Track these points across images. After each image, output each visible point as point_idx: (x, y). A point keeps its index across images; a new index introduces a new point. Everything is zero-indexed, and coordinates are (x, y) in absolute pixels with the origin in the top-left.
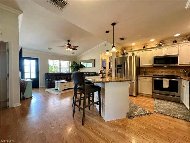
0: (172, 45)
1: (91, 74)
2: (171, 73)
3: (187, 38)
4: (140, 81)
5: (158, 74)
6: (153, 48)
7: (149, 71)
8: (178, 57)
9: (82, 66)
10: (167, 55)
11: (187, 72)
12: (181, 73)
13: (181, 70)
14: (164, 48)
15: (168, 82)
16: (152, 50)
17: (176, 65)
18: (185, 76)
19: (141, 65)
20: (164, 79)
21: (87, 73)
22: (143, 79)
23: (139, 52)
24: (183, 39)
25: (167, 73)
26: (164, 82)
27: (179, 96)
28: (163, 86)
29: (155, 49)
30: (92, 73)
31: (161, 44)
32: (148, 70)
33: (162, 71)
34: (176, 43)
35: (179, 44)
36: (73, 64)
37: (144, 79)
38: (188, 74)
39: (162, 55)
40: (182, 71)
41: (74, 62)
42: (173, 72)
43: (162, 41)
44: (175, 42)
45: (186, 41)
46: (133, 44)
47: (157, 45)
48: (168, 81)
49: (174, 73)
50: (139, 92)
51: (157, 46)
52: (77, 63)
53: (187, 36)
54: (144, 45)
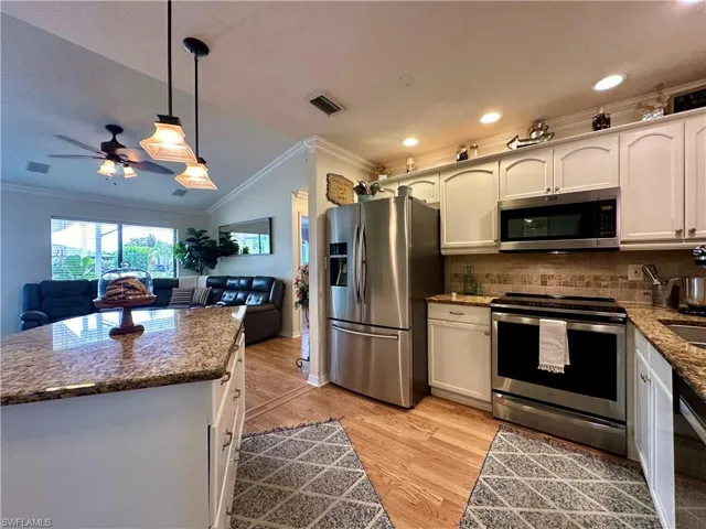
0: (588, 137)
1: (255, 283)
2: (588, 285)
3: (659, 100)
4: (435, 325)
5: (525, 290)
6: (499, 158)
7: (488, 276)
8: (613, 203)
9: (230, 249)
10: (563, 191)
11: (665, 281)
12: (633, 285)
13: (632, 273)
14: (546, 157)
15: (564, 340)
16: (493, 167)
17: (605, 242)
18: (655, 303)
19: (445, 243)
20: (544, 322)
21: (240, 278)
22: (447, 316)
23: (434, 179)
24: (640, 106)
25: (566, 284)
26: (543, 337)
27: (625, 423)
28: (541, 362)
29: (505, 164)
30: (259, 278)
31: (534, 135)
32: (480, 270)
33: (543, 276)
34: (605, 127)
35: (623, 135)
36: (189, 240)
37: (452, 317)
38: (668, 293)
39: (541, 193)
40: (641, 279)
41: (192, 231)
42: (596, 278)
43: (538, 121)
44: (601, 123)
45: (658, 115)
46: (410, 142)
47: (517, 143)
48: (564, 331)
49: (600, 286)
50: (433, 381)
51: (514, 146)
52: (204, 235)
53: (660, 87)
54: (462, 147)
